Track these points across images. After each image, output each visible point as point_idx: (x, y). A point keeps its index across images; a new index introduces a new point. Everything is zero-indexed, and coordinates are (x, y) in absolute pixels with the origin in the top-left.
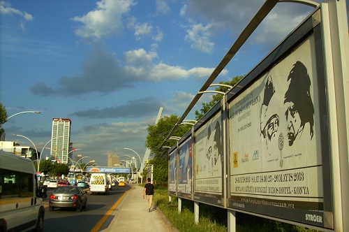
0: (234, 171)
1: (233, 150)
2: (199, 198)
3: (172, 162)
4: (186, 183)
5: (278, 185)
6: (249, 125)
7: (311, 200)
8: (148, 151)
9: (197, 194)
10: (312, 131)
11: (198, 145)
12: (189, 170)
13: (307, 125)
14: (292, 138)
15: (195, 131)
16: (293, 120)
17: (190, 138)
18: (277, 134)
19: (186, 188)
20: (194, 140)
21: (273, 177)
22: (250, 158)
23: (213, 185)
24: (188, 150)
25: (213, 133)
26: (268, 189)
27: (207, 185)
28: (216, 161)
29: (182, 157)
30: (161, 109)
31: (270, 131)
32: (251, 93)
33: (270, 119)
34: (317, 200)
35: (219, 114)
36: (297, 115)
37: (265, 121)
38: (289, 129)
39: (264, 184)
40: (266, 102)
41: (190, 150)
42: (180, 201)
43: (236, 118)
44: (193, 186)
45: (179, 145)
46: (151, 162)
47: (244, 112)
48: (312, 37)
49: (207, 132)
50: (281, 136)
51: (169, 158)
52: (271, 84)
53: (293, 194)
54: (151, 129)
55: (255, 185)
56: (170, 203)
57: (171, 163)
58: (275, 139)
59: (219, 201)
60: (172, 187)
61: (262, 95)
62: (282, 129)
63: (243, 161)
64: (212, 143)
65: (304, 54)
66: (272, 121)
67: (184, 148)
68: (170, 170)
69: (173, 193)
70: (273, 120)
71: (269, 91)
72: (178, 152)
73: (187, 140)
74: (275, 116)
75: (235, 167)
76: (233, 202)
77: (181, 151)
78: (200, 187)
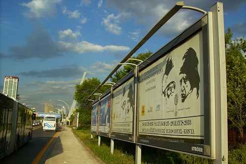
0: (141, 118)
1: (141, 104)
2: (115, 136)
3: (95, 111)
4: (106, 126)
5: (173, 128)
6: (154, 87)
7: (195, 138)
8: (75, 102)
9: (113, 133)
10: (198, 93)
11: (115, 100)
12: (107, 117)
13: (195, 89)
14: (184, 97)
15: (113, 90)
16: (185, 86)
17: (110, 94)
18: (174, 95)
19: (105, 129)
20: (113, 96)
21: (170, 122)
22: (154, 110)
23: (125, 128)
24: (107, 103)
25: (127, 92)
26: (166, 130)
28: (128, 111)
29: (102, 107)
30: (85, 73)
31: (169, 92)
32: (156, 67)
33: (169, 84)
34: (199, 138)
35: (132, 79)
36: (188, 83)
37: (165, 85)
38: (182, 91)
39: (163, 127)
40: (167, 73)
41: (109, 103)
42: (99, 138)
43: (145, 82)
45: (101, 99)
46: (77, 111)
47: (151, 78)
48: (201, 33)
49: (122, 91)
50: (176, 96)
51: (92, 108)
52: (171, 61)
53: (183, 134)
55: (157, 127)
56: (92, 139)
57: (94, 111)
58: (172, 98)
59: (130, 138)
60: (94, 128)
61: (164, 68)
62: (177, 91)
63: (149, 111)
64: (126, 98)
65: (195, 43)
66: (170, 86)
67: (105, 102)
68: (92, 117)
70: (172, 85)
71: (169, 66)
72: (100, 104)
73: (107, 96)
74: (172, 82)
75: (142, 115)
76: (141, 139)
77: (102, 104)
78: (116, 129)
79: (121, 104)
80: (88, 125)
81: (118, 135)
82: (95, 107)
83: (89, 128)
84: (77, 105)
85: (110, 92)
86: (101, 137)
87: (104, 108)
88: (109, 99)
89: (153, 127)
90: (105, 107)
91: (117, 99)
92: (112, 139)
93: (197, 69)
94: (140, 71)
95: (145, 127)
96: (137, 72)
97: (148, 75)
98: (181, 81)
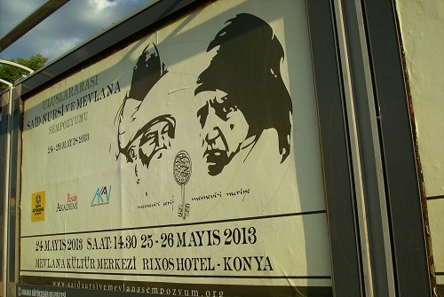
6: (85, 138)
36: (237, 116)
37: (131, 129)
40: (139, 92)
58: (163, 166)
93: (277, 71)
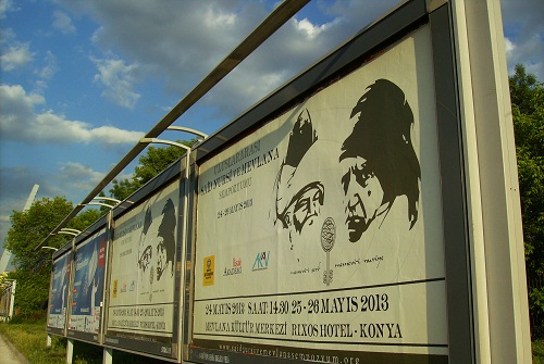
2: (116, 341)
3: (59, 275)
4: (89, 313)
5: (317, 319)
9: (112, 334)
11: (118, 246)
12: (95, 290)
15: (115, 218)
16: (363, 192)
17: (104, 231)
18: (319, 221)
20: (112, 235)
21: (304, 303)
22: (246, 267)
23: (150, 319)
24: (95, 253)
25: (157, 221)
26: (289, 328)
27: (137, 318)
28: (160, 273)
29: (80, 266)
31: (301, 215)
32: (256, 146)
33: (302, 192)
35: (175, 186)
38: (352, 209)
39: (280, 318)
41: (100, 254)
42: (70, 346)
43: (216, 191)
44: (103, 319)
45: (76, 245)
46: (12, 276)
47: (236, 179)
49: (142, 220)
50: (328, 223)
52: (308, 125)
54: (17, 217)
55: (256, 319)
56: (49, 349)
57: (56, 276)
59: (164, 350)
60: (55, 320)
61: (283, 147)
63: (227, 273)
64: (153, 238)
66: (306, 196)
67: (88, 251)
68: (53, 290)
69: (58, 331)
70: (310, 194)
71: (302, 140)
72: (74, 257)
73: (95, 236)
74: (313, 185)
75: (206, 284)
76: (200, 351)
77: (79, 256)
79: (136, 254)
80: (39, 312)
81: (126, 338)
82: (61, 265)
83: (42, 318)
84: (13, 263)
85: (105, 225)
86: (76, 344)
87: (86, 268)
88: (102, 242)
89: (243, 318)
90: (89, 264)
91: (123, 243)
92: (108, 349)
94: (200, 162)
95: (212, 318)
96: (192, 166)
97: (225, 172)
98: (346, 180)
